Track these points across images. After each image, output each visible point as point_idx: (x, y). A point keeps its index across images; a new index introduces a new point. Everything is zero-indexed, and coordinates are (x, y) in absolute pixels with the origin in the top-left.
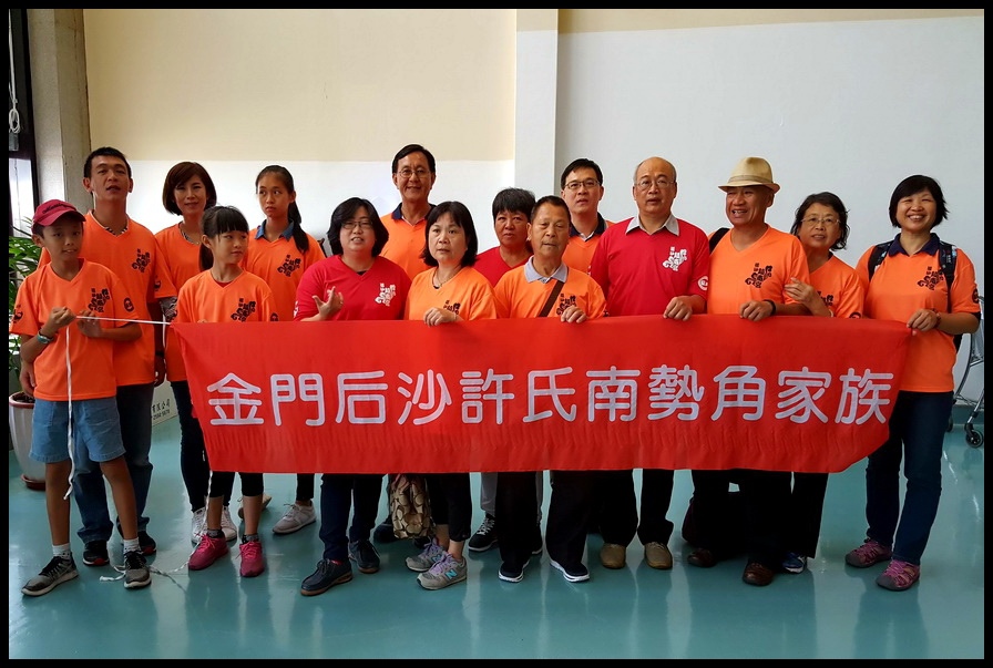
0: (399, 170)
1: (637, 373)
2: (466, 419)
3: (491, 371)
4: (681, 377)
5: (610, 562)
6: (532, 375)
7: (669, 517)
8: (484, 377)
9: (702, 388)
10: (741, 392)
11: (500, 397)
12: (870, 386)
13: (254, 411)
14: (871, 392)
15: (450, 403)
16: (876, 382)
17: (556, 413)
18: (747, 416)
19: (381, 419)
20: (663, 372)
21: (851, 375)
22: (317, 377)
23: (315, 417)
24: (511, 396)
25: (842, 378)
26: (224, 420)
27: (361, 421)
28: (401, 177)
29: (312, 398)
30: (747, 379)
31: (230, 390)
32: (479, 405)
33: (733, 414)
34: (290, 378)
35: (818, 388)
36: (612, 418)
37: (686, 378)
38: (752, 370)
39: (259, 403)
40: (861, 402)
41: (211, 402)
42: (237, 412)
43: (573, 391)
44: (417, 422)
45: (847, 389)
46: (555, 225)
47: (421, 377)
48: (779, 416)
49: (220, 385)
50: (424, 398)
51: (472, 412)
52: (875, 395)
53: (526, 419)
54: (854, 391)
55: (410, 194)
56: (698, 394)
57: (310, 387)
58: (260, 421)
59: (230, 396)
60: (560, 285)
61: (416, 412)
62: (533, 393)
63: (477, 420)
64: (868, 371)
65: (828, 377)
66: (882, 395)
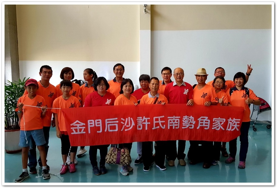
0: (115, 69)
1: (180, 117)
2: (138, 129)
3: (144, 117)
4: (190, 118)
5: (171, 165)
6: (154, 118)
8: (142, 118)
9: (195, 121)
10: (204, 123)
11: (146, 123)
13: (83, 130)
14: (235, 123)
15: (134, 125)
16: (236, 121)
17: (160, 127)
18: (205, 128)
19: (117, 130)
20: (185, 117)
21: (230, 119)
22: (100, 120)
23: (99, 130)
24: (149, 123)
25: (228, 120)
26: (75, 133)
27: (111, 131)
28: (116, 71)
29: (99, 125)
30: (206, 120)
31: (76, 125)
32: (141, 125)
33: (202, 128)
34: (93, 121)
35: (222, 122)
36: (174, 128)
37: (191, 119)
38: (207, 118)
39: (84, 127)
40: (233, 126)
41: (71, 128)
42: (78, 131)
43: (164, 122)
44: (126, 130)
45: (229, 122)
46: (155, 84)
47: (127, 119)
48: (213, 128)
49: (74, 124)
50: (128, 124)
51: (140, 127)
52: (236, 124)
53: (153, 129)
54: (231, 123)
56: (194, 122)
57: (98, 123)
58: (85, 132)
59: (76, 126)
60: (157, 98)
61: (126, 128)
62: (155, 122)
63: (141, 129)
64: (234, 118)
65: (225, 120)
66: (238, 124)
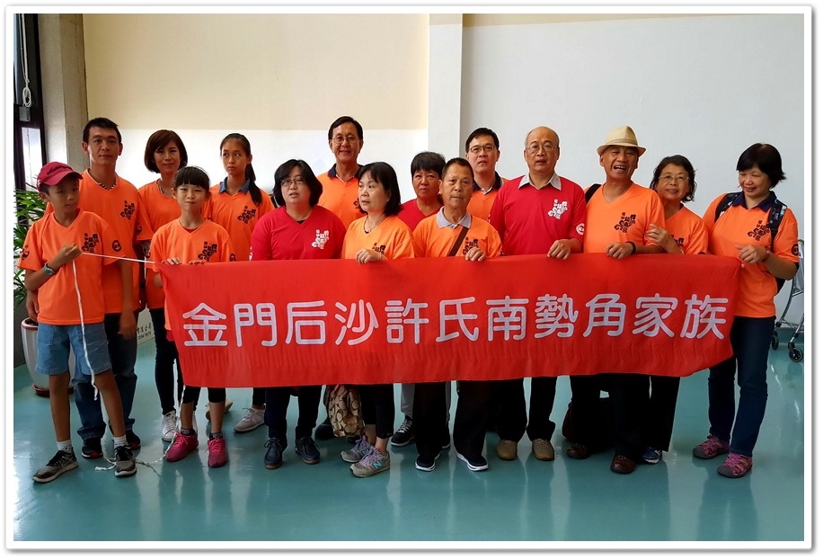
0: (334, 137)
1: (526, 301)
2: (390, 340)
3: (410, 300)
4: (560, 304)
5: (505, 455)
6: (443, 304)
7: (551, 418)
8: (404, 305)
9: (577, 312)
10: (607, 314)
11: (417, 321)
12: (709, 309)
13: (219, 335)
14: (710, 313)
15: (377, 327)
16: (714, 305)
17: (462, 334)
18: (611, 333)
19: (322, 341)
20: (546, 300)
21: (694, 300)
22: (271, 306)
23: (269, 339)
24: (426, 321)
25: (687, 302)
26: (195, 342)
27: (305, 342)
28: (335, 143)
29: (267, 323)
30: (612, 304)
31: (201, 317)
32: (401, 328)
33: (599, 332)
34: (249, 306)
35: (666, 310)
36: (507, 337)
37: (564, 305)
38: (616, 297)
39: (224, 327)
40: (701, 321)
41: (185, 327)
42: (206, 336)
43: (475, 317)
44: (351, 342)
45: (690, 311)
46: (461, 182)
47: (354, 306)
48: (635, 332)
49: (193, 314)
50: (356, 323)
51: (395, 334)
52: (713, 315)
53: (438, 340)
54: (696, 312)
55: (342, 157)
56: (574, 316)
57: (265, 314)
58: (225, 343)
59: (201, 322)
60: (465, 230)
61: (350, 335)
62: (444, 318)
63: (399, 340)
64: (708, 296)
65: (675, 301)
66: (718, 315)
